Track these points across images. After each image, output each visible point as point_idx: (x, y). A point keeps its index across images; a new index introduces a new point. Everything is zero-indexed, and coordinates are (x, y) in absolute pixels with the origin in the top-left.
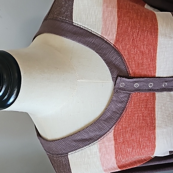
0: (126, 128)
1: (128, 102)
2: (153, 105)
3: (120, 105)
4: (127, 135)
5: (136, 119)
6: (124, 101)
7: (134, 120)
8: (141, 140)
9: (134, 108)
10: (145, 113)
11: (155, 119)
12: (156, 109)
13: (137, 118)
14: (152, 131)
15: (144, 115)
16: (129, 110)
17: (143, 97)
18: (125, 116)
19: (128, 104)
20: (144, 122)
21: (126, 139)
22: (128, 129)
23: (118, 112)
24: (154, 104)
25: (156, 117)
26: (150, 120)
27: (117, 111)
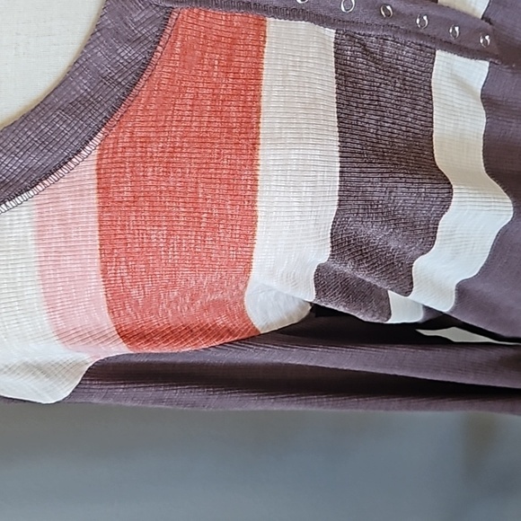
0: (147, 140)
1: (161, 43)
2: (255, 60)
3: (127, 53)
4: (151, 169)
5: (189, 108)
6: (146, 39)
7: (180, 113)
8: (201, 191)
9: (184, 68)
10: (223, 86)
11: (258, 112)
12: (264, 77)
13: (192, 106)
14: (245, 157)
15: (218, 95)
16: (162, 72)
17: (219, 28)
18: (145, 94)
19: (159, 48)
20: (218, 120)
21: (145, 186)
22: (154, 148)
23: (120, 80)
24: (260, 55)
25: (263, 105)
26: (241, 115)
27: (117, 77)
